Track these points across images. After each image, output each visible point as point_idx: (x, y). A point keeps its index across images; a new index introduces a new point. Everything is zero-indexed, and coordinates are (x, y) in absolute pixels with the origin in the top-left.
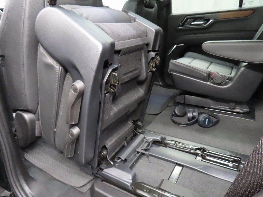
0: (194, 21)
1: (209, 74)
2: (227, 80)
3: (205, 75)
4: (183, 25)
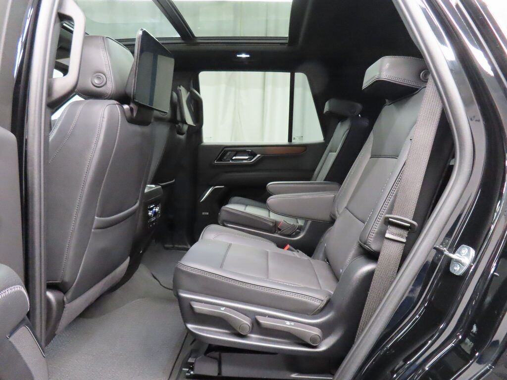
0: (235, 156)
1: (276, 223)
2: (297, 229)
3: (271, 224)
4: (220, 160)
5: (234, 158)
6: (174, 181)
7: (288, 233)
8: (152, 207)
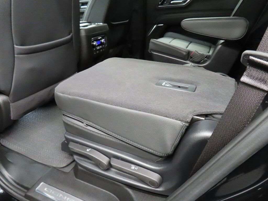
1: (189, 53)
2: (205, 58)
3: (185, 53)
4: (162, 4)
5: (172, 2)
6: (128, 21)
7: (198, 60)
8: (99, 38)
